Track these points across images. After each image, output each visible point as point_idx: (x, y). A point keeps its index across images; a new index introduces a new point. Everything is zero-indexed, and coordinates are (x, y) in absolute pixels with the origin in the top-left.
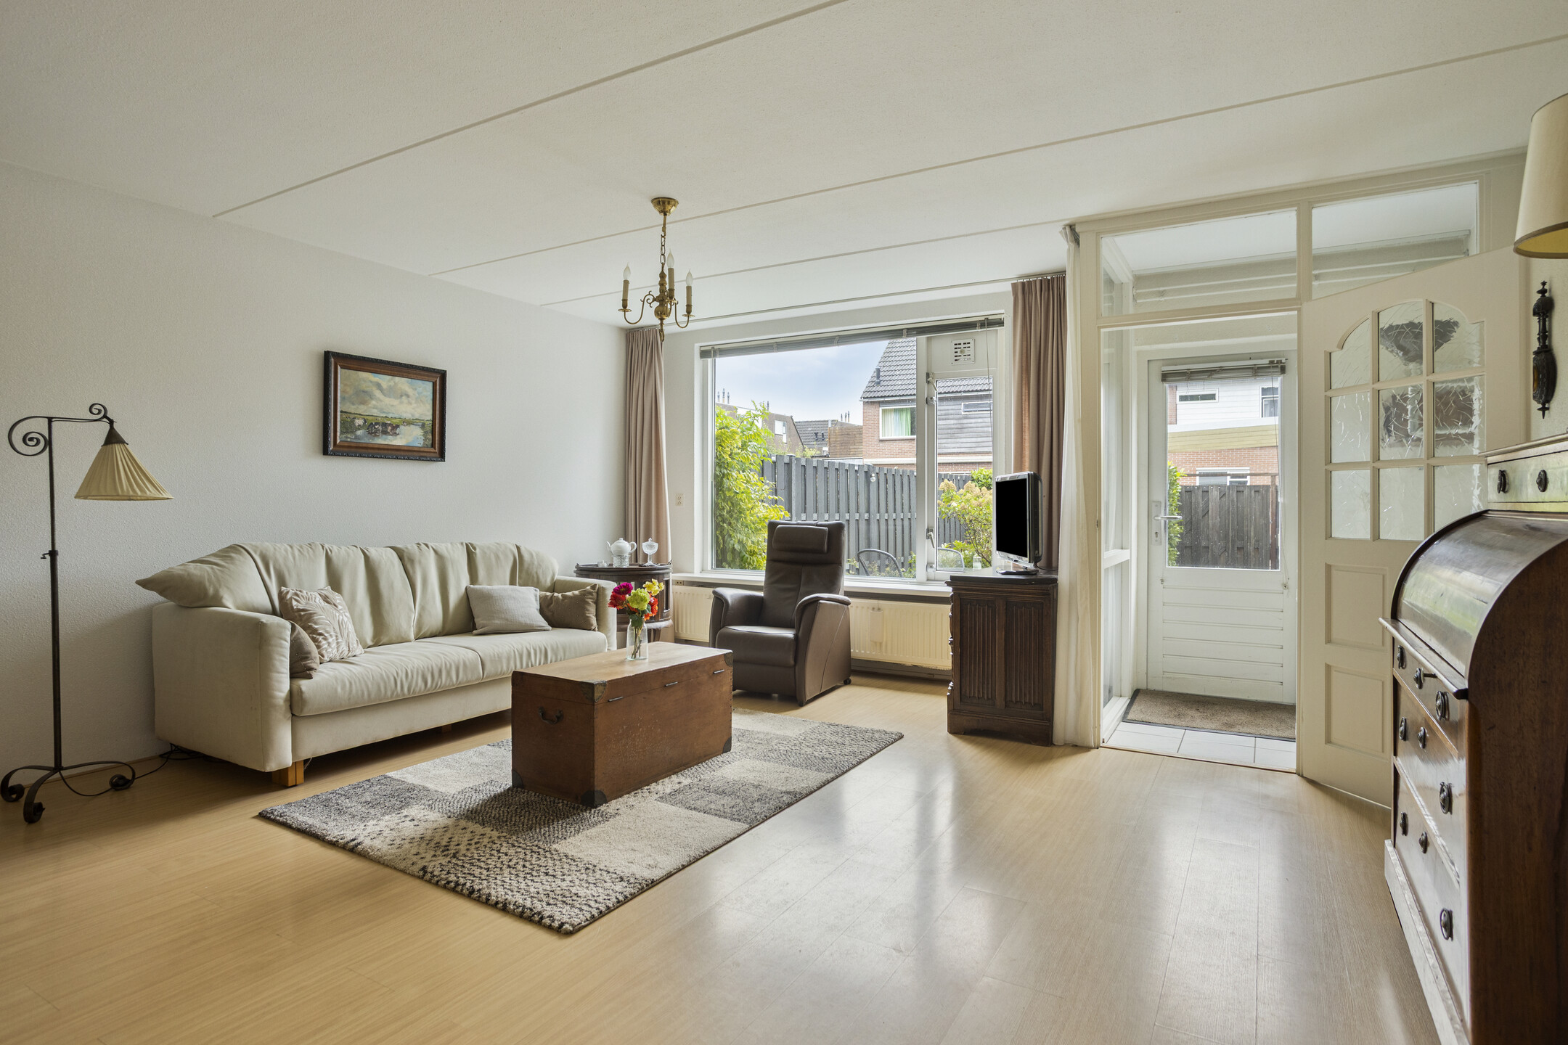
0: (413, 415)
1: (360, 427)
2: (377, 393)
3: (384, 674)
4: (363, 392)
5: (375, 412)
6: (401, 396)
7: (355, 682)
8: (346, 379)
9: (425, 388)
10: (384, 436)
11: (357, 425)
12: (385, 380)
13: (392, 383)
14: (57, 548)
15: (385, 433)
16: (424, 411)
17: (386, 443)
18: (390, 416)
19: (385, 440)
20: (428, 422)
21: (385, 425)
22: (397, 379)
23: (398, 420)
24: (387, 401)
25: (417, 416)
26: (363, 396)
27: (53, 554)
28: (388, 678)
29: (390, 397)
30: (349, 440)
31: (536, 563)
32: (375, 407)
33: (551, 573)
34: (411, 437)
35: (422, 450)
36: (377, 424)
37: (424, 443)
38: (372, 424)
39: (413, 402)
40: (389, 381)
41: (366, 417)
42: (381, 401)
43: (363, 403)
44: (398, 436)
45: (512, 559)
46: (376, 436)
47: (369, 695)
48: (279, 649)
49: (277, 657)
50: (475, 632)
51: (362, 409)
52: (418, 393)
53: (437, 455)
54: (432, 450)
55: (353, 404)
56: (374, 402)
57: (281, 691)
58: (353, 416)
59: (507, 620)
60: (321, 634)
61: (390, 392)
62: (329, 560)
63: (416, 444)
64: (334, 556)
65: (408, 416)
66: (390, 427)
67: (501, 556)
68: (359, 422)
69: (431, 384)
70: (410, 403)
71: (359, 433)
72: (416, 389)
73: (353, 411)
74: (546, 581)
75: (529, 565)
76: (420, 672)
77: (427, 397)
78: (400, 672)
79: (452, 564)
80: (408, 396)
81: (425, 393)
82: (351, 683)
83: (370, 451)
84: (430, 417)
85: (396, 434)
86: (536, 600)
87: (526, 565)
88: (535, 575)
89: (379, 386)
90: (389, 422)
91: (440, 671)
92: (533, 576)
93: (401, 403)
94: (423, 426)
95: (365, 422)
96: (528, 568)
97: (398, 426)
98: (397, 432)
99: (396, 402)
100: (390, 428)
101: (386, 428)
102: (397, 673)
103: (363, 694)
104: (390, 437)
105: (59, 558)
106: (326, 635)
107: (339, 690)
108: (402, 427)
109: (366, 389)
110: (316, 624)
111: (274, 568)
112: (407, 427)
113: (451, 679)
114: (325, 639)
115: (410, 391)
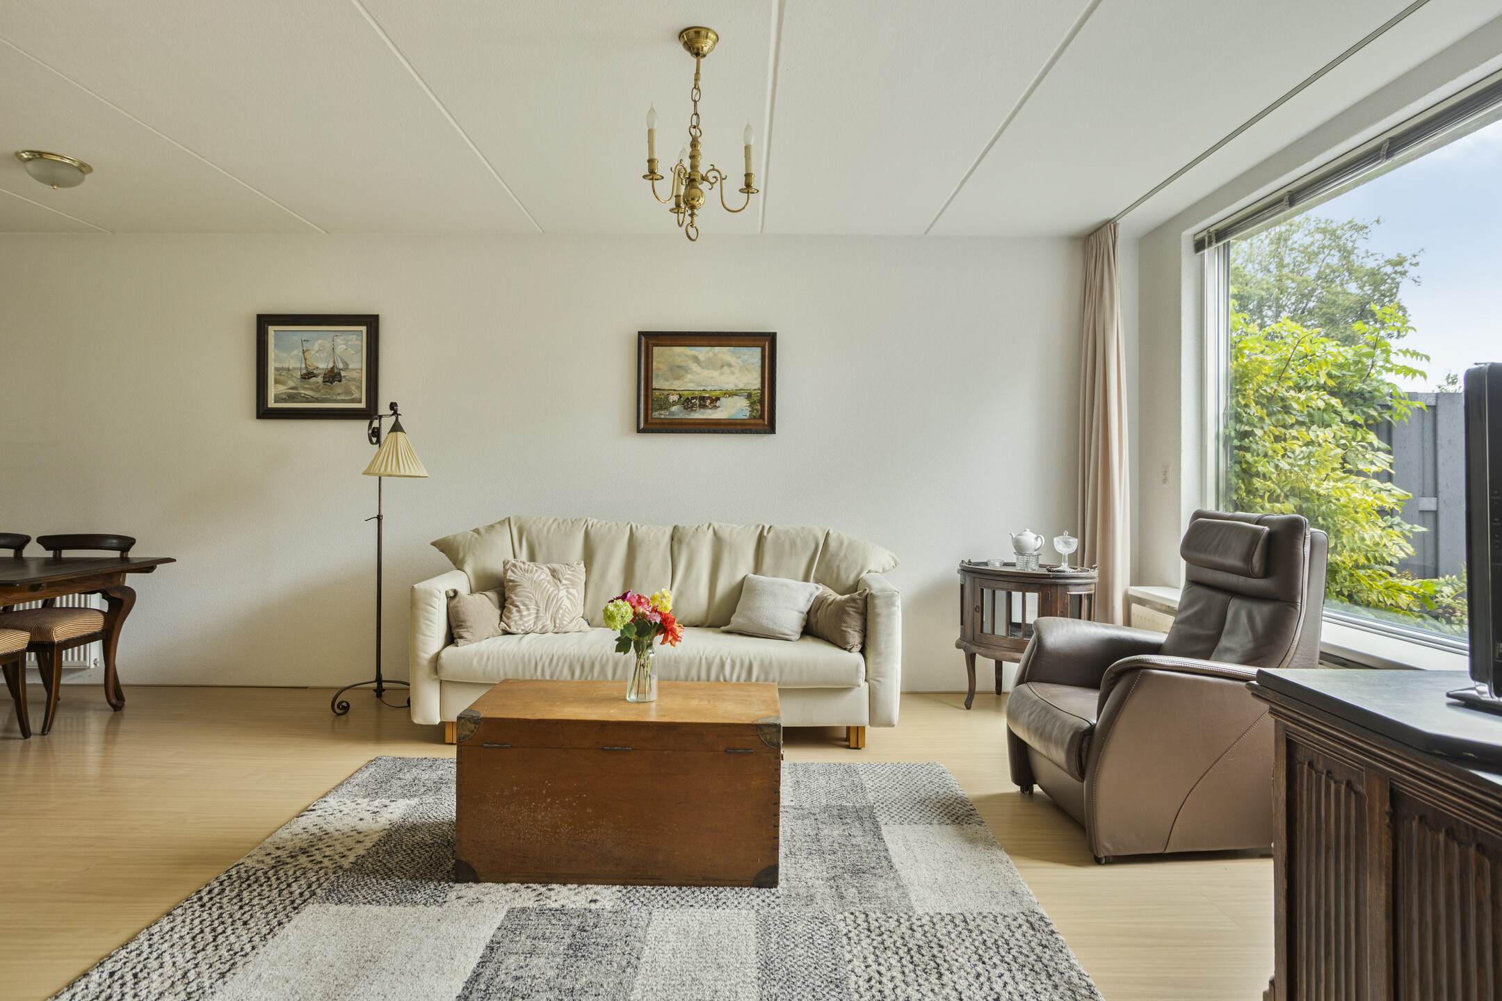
0: (736, 386)
1: (675, 403)
2: (694, 367)
3: (527, 657)
4: (679, 367)
5: (692, 386)
6: (722, 367)
7: (493, 658)
8: (661, 354)
9: (753, 355)
10: (702, 410)
11: (671, 401)
12: (702, 352)
13: (711, 355)
14: (382, 513)
15: (703, 406)
16: (752, 380)
17: (704, 417)
18: (709, 389)
19: (703, 414)
20: (756, 392)
21: (703, 399)
22: (717, 349)
23: (717, 393)
24: (706, 373)
25: (741, 386)
26: (677, 371)
27: (379, 518)
28: (529, 660)
29: (708, 369)
30: (663, 417)
31: (842, 554)
32: (691, 381)
33: (859, 568)
34: (735, 408)
35: (746, 422)
36: (693, 398)
37: (751, 415)
38: (688, 398)
39: (737, 371)
40: (708, 352)
41: (681, 393)
42: (698, 374)
43: (678, 378)
44: (718, 409)
45: (813, 547)
46: (692, 410)
47: (505, 674)
48: (426, 614)
49: (422, 620)
50: (723, 628)
51: (677, 385)
52: (743, 361)
53: (768, 428)
54: (760, 421)
55: (667, 380)
56: (690, 376)
57: (427, 653)
58: (667, 392)
59: (750, 619)
60: (516, 606)
61: (710, 364)
62: (587, 534)
63: (741, 417)
64: (592, 532)
65: (730, 387)
66: (706, 400)
67: (799, 542)
68: (674, 398)
69: (759, 350)
70: (733, 373)
71: (674, 409)
72: (739, 358)
73: (666, 388)
74: (848, 578)
75: (832, 556)
76: (568, 660)
77: (754, 364)
78: (544, 657)
79: (730, 548)
80: (730, 365)
81: (751, 361)
82: (488, 658)
83: (684, 426)
84: (758, 385)
85: (716, 407)
86: (809, 601)
87: (828, 556)
88: (835, 570)
89: (696, 359)
90: (708, 395)
91: (593, 665)
92: (833, 571)
93: (722, 374)
94: (749, 396)
95: (680, 397)
96: (830, 560)
97: (718, 399)
98: (717, 404)
99: (715, 374)
100: (709, 401)
101: (704, 401)
102: (541, 657)
103: (499, 671)
104: (709, 411)
105: (383, 521)
106: (522, 607)
107: (475, 662)
108: (723, 399)
109: (683, 364)
110: (516, 596)
111: (527, 540)
112: (730, 399)
113: (605, 675)
114: (519, 611)
115: (733, 361)
